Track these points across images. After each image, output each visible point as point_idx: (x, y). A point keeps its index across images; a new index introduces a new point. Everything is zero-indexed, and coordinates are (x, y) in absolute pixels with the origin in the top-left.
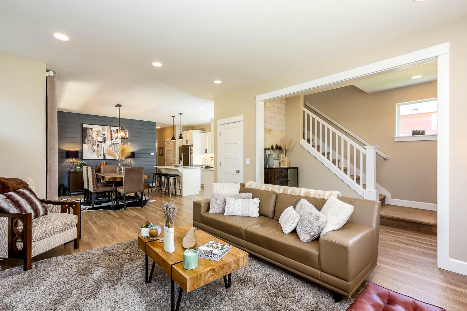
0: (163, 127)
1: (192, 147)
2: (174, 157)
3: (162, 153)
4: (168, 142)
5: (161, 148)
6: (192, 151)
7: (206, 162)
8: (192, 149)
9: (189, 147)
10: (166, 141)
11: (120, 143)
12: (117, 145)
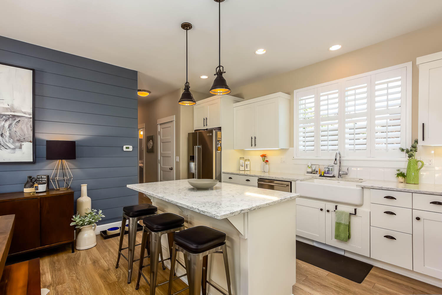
0: (154, 93)
1: (219, 133)
2: (178, 154)
3: (153, 147)
4: (164, 126)
5: (151, 138)
6: (218, 141)
7: (248, 166)
8: (219, 136)
9: (214, 132)
10: (161, 124)
11: (29, 116)
12: (19, 121)
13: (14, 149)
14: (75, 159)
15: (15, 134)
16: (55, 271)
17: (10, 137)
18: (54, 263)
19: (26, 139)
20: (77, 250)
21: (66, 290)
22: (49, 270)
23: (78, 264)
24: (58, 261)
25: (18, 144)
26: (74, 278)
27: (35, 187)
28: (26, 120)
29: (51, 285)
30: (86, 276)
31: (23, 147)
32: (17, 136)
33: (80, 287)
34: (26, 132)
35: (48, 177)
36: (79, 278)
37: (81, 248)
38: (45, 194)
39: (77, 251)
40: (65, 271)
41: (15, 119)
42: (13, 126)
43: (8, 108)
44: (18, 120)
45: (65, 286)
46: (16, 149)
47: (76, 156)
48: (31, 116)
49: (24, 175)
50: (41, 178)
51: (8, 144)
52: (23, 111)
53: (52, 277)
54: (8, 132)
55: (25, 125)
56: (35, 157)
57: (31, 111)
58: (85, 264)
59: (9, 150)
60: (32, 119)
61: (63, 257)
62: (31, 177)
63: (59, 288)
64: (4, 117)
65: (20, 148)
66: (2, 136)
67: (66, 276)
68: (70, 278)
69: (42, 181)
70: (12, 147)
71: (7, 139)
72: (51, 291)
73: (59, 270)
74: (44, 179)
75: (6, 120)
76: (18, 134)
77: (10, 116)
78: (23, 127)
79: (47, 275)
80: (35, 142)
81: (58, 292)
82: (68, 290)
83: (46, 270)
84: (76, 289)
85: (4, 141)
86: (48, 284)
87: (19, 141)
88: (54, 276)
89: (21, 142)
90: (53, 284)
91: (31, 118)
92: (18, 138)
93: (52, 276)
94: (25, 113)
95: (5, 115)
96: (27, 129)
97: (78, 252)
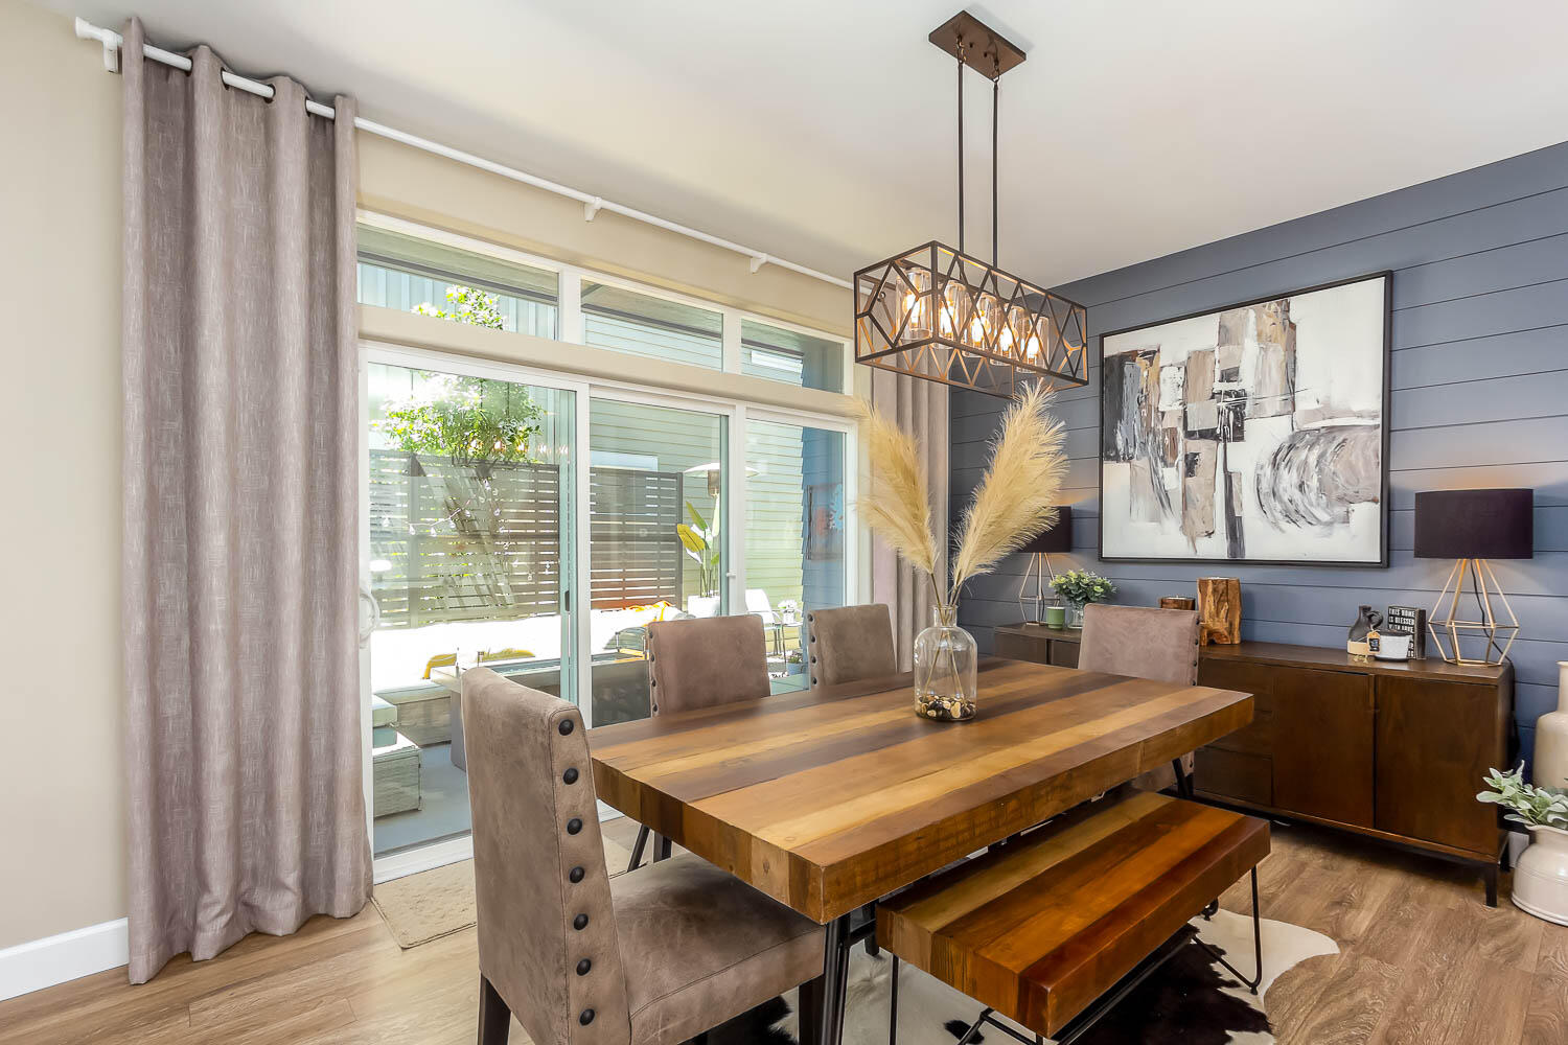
11: (1372, 423)
12: (1344, 441)
13: (1329, 524)
14: (1531, 557)
15: (1333, 480)
16: (1391, 920)
17: (1321, 490)
18: (1406, 899)
19: (1360, 494)
20: (1514, 908)
21: (1381, 980)
22: (1377, 906)
23: (1481, 945)
24: (1422, 901)
25: (1339, 510)
26: (1431, 972)
27: (1371, 640)
28: (1363, 434)
29: (1353, 942)
30: (1474, 993)
31: (1353, 517)
32: (1337, 487)
33: (1429, 1003)
34: (1363, 473)
35: (1422, 615)
36: (1445, 981)
37: (1530, 906)
38: (1404, 667)
39: (1509, 909)
40: (1419, 937)
41: (1334, 438)
42: (1329, 460)
43: (1317, 409)
44: (1341, 440)
45: (1388, 970)
46: (1335, 525)
47: (1535, 548)
48: (1379, 421)
49: (1349, 600)
50: (1400, 616)
51: (1313, 510)
52: (1356, 408)
53: (1371, 929)
54: (1315, 478)
55: (1360, 452)
56: (1389, 550)
57: (1376, 405)
58: (1502, 961)
59: (1317, 529)
60: (1380, 430)
61: (1446, 899)
62: (1370, 608)
63: (1368, 965)
64: (1307, 436)
65: (1346, 520)
66: (1301, 491)
67: (1413, 950)
68: (1420, 963)
69: (1401, 625)
70: (1325, 517)
71: (1313, 496)
72: (1342, 955)
73: (1406, 924)
74: (1407, 621)
75: (1312, 446)
76: (1341, 480)
77: (1323, 431)
78: (1353, 458)
79: (1361, 915)
80: (1388, 501)
81: (1355, 970)
82: (1386, 986)
83: (1368, 902)
84: (1408, 1000)
85: (1306, 501)
86: (1347, 936)
87: (1340, 499)
88: (1378, 929)
89: (1347, 504)
90: (1358, 945)
91: (1376, 427)
92: (1340, 492)
93: (1373, 927)
94: (1360, 415)
95: (1308, 431)
96: (1367, 463)
97: (1514, 913)
